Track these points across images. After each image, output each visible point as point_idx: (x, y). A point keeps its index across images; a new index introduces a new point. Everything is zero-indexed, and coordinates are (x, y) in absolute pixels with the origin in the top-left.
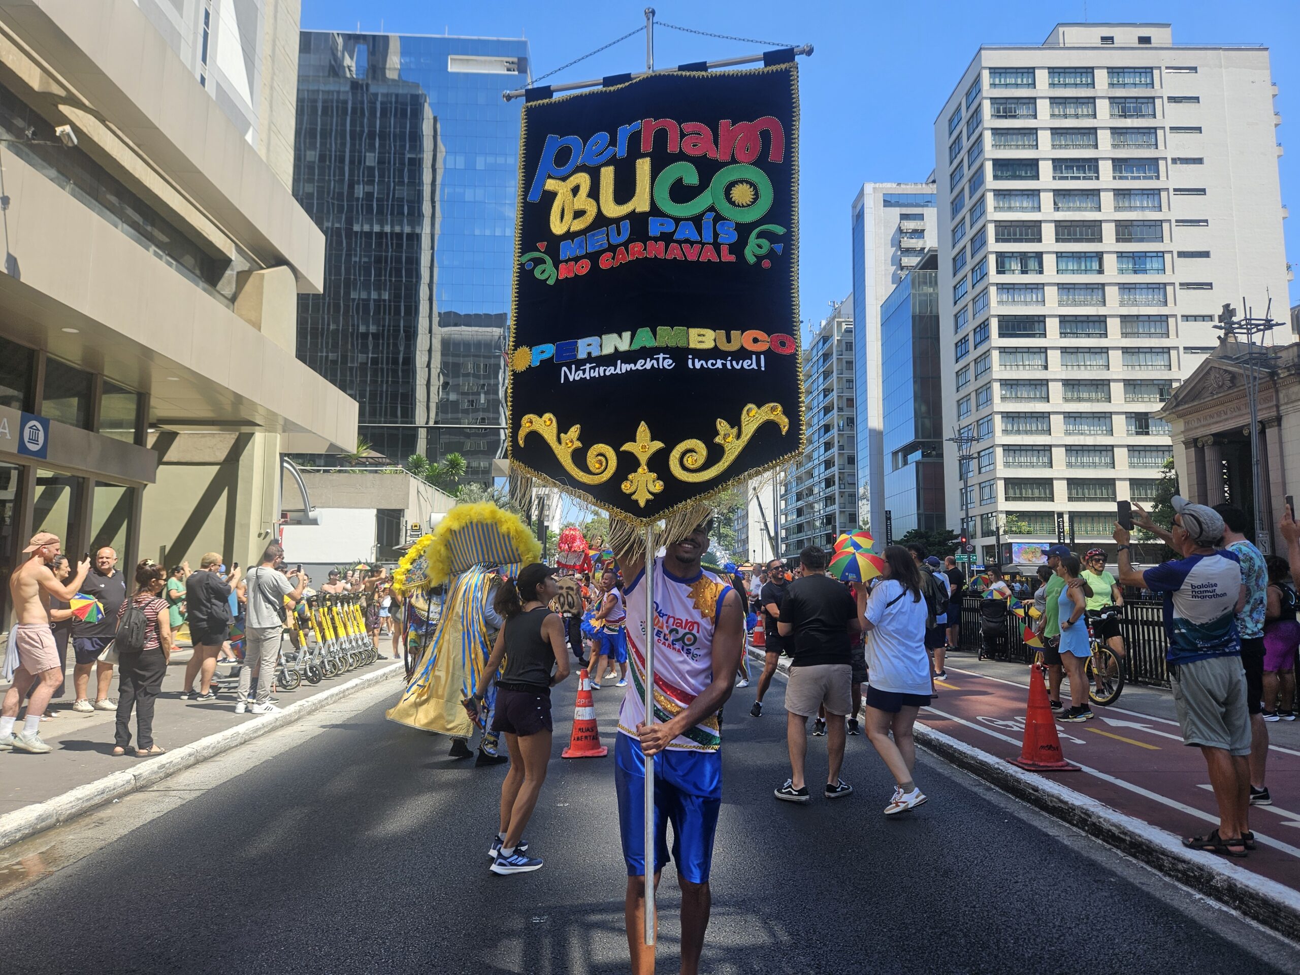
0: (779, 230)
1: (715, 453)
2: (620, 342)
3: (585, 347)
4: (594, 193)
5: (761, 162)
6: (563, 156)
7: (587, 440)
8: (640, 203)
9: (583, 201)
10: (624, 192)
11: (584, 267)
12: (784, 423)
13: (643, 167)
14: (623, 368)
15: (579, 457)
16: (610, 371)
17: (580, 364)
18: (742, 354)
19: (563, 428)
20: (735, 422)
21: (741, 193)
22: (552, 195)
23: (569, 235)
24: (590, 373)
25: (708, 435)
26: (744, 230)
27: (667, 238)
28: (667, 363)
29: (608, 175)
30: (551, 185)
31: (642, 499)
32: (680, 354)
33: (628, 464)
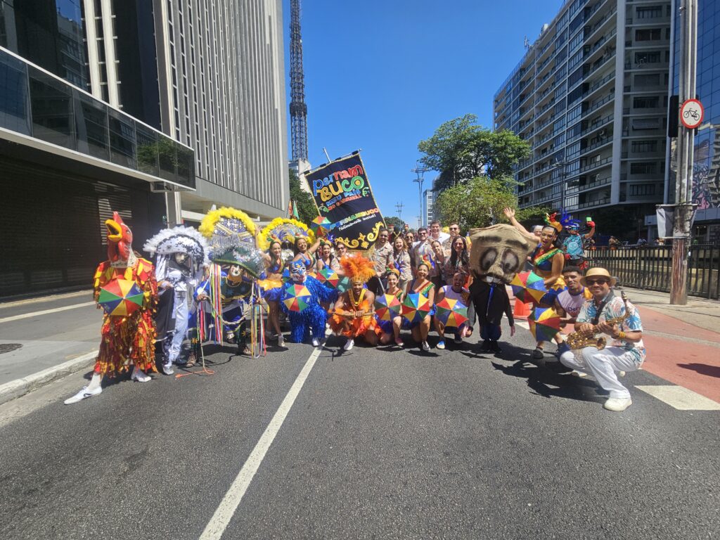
0: (367, 188)
1: (375, 234)
2: (349, 219)
3: (341, 223)
4: (330, 191)
5: (359, 175)
6: (319, 184)
7: (350, 240)
8: (340, 191)
9: (327, 193)
10: (336, 189)
11: (334, 206)
12: (382, 225)
13: (338, 183)
14: (351, 224)
15: (350, 244)
16: (349, 226)
17: (342, 226)
18: (371, 215)
19: (344, 239)
20: (375, 227)
21: (358, 183)
22: (319, 194)
23: (328, 201)
24: (345, 227)
25: (372, 231)
26: (361, 190)
27: (348, 196)
28: (359, 221)
29: (331, 186)
30: (318, 191)
31: (366, 247)
32: (361, 218)
33: (361, 242)
